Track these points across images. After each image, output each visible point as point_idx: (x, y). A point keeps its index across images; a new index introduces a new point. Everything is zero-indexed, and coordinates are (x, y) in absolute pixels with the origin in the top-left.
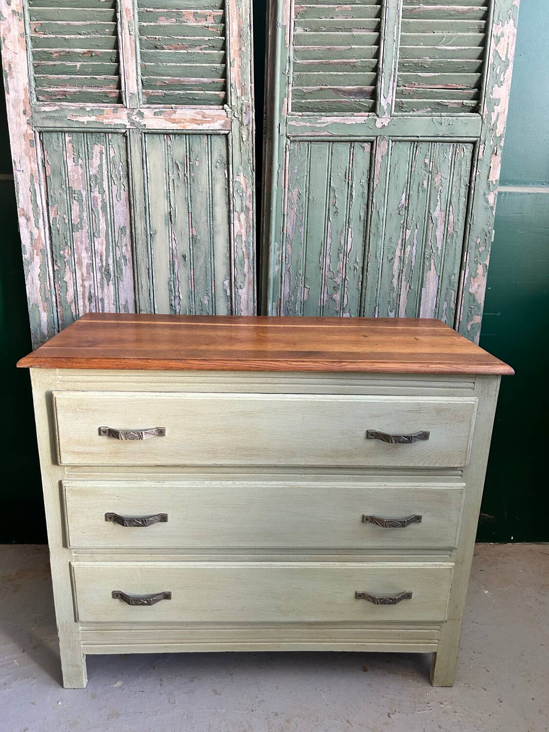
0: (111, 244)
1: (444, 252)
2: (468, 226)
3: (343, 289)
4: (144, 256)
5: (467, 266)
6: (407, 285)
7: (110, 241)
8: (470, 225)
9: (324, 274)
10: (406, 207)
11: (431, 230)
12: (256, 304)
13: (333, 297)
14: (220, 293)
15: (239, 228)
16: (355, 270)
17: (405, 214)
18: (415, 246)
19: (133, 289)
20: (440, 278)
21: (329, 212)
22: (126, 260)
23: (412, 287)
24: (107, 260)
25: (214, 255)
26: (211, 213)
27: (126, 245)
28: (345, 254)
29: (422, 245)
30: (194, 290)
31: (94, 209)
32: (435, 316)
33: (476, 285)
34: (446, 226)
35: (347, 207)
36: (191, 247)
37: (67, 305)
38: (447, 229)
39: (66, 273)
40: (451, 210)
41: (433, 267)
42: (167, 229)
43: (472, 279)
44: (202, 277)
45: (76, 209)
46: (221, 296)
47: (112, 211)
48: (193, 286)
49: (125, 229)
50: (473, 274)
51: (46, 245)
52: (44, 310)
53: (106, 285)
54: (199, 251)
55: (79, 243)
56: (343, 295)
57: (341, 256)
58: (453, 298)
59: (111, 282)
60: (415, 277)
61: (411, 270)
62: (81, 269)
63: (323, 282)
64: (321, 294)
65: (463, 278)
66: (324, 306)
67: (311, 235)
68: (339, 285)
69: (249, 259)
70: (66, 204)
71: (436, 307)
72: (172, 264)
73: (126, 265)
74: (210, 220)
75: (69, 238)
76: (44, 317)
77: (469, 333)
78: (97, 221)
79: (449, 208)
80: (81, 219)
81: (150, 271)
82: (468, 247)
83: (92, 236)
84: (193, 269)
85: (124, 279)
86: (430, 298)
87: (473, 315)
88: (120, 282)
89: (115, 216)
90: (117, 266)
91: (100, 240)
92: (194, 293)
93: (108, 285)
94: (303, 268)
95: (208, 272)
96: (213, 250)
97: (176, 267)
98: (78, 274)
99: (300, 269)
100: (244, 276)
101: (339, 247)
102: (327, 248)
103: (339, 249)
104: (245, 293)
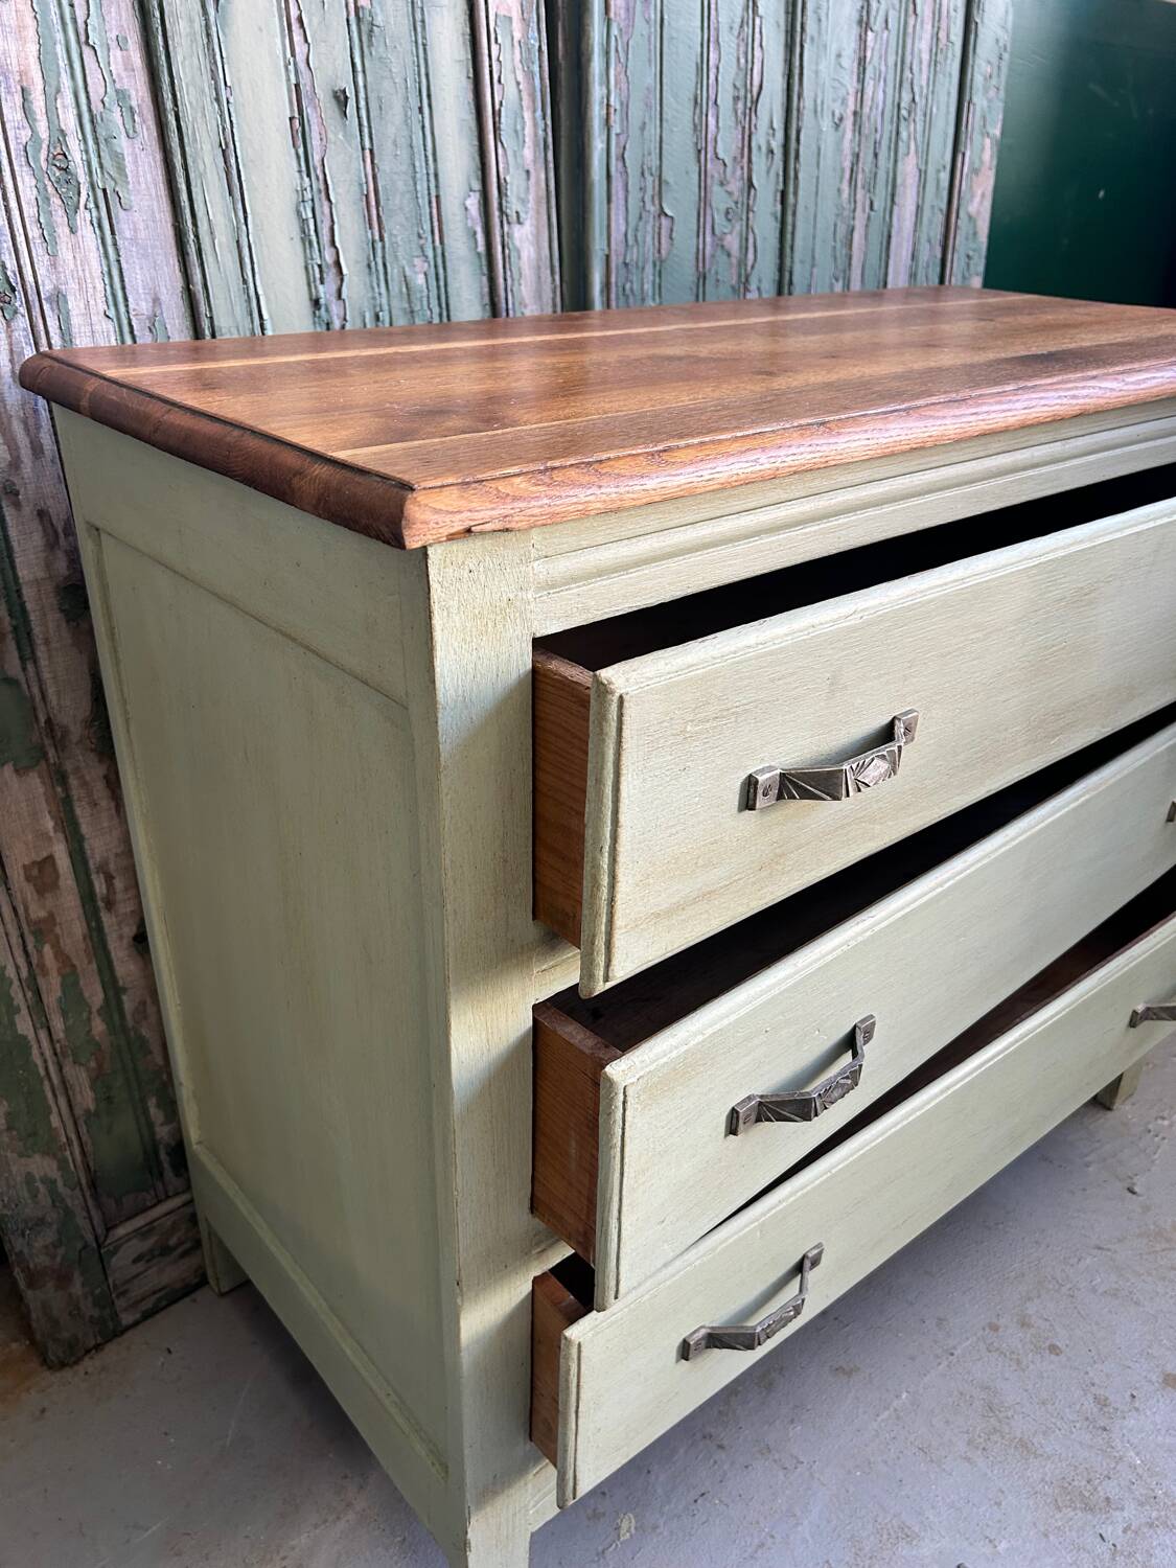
0: (58, 36)
1: (930, 102)
2: (973, 27)
3: (744, 218)
4: (203, 91)
5: (967, 141)
6: (865, 197)
7: (54, 20)
9: (702, 168)
11: (912, 37)
13: (725, 243)
14: (457, 246)
16: (770, 155)
18: (882, 83)
20: (922, 177)
22: (131, 111)
23: (876, 206)
24: (51, 112)
25: (429, 96)
27: (121, 43)
28: (747, 104)
30: (382, 239)
33: (979, 194)
38: (937, 34)
41: (912, 145)
43: (974, 177)
46: (461, 254)
50: (976, 164)
53: (63, 231)
54: (381, 78)
56: (744, 235)
59: (83, 218)
60: (880, 175)
61: (875, 155)
65: (958, 175)
66: (705, 272)
68: (737, 203)
71: (912, 259)
73: (131, 132)
82: (970, 90)
84: (371, 151)
85: (135, 201)
86: (904, 234)
88: (122, 213)
90: (97, 142)
92: (383, 247)
93: (73, 231)
94: (656, 147)
95: (417, 164)
96: (427, 75)
97: (315, 142)
99: (650, 154)
100: (524, 175)
101: (734, 80)
102: (710, 81)
103: (735, 86)
104: (530, 237)
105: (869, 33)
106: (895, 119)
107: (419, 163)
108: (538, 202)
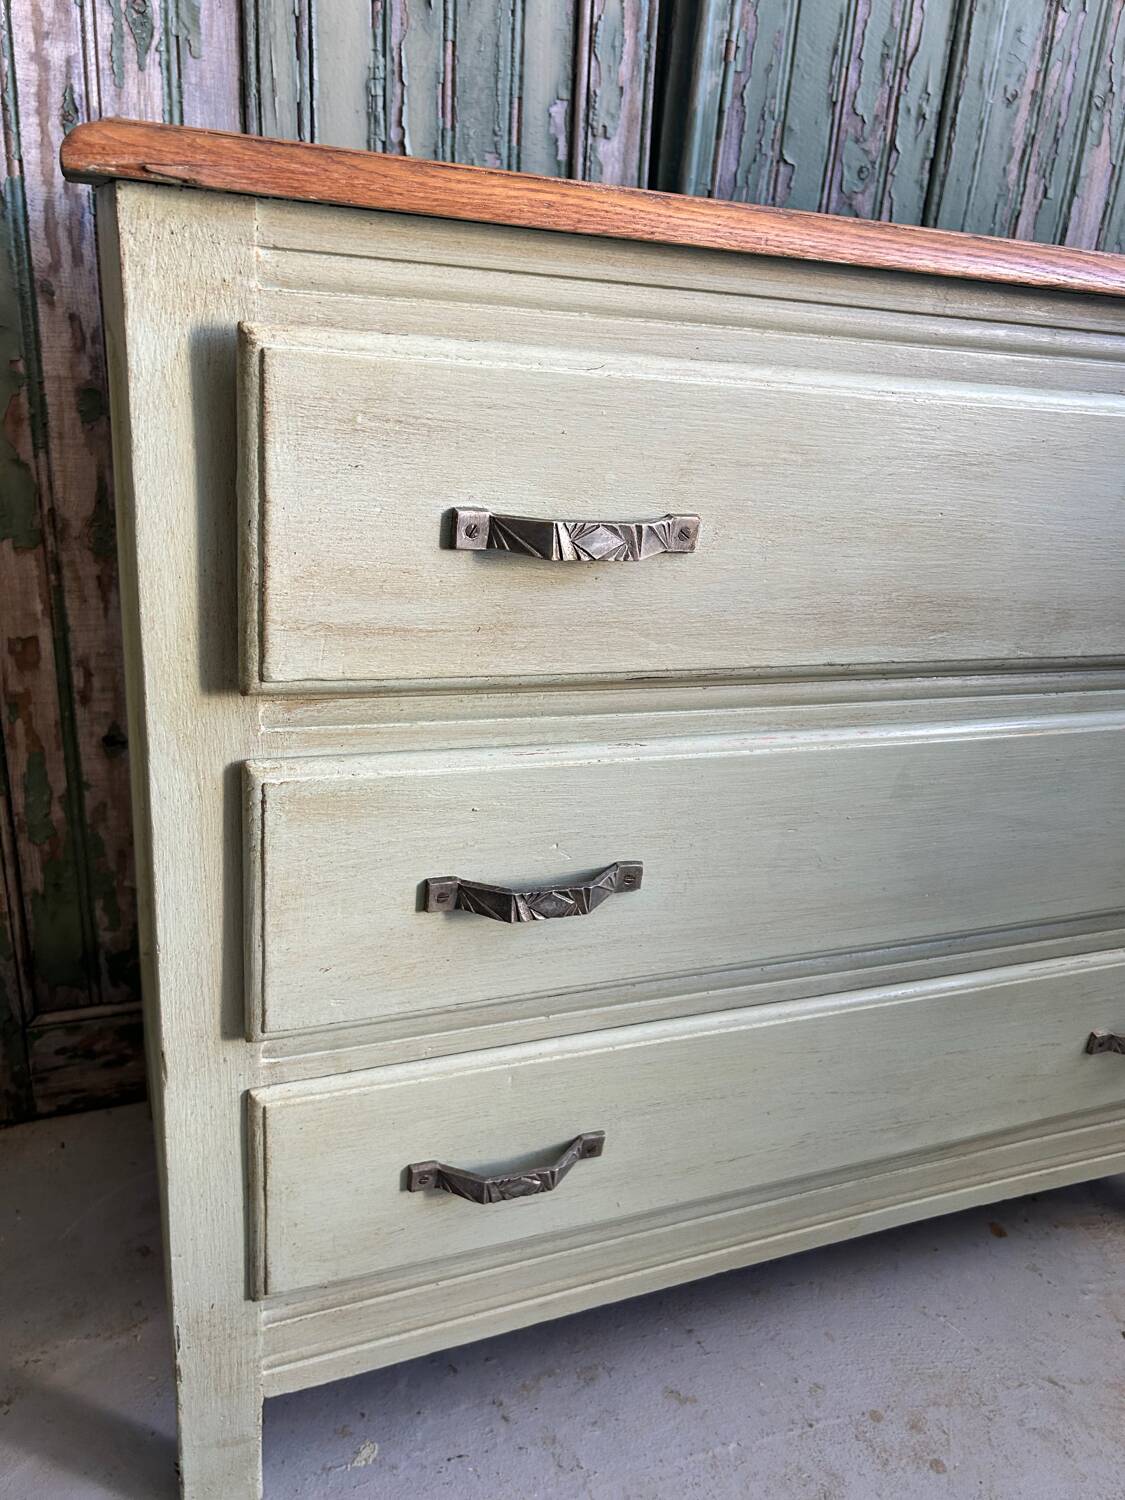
3: (881, 180)
6: (1038, 184)
11: (1115, 22)
13: (854, 203)
14: (536, 149)
16: (921, 120)
18: (1072, 63)
20: (1115, 178)
23: (1051, 193)
28: (900, 65)
29: (1089, 65)
41: (1105, 137)
44: (480, 80)
46: (539, 159)
53: (132, 67)
56: (879, 197)
57: (889, 66)
59: (152, 58)
60: (1062, 161)
61: (1055, 140)
63: (833, 149)
64: (823, 190)
68: (873, 164)
72: (382, 15)
84: (454, 43)
85: (205, 51)
88: (190, 60)
92: (454, 137)
93: (141, 68)
94: (782, 91)
95: (501, 63)
97: (395, 26)
99: (774, 97)
100: (618, 92)
101: (885, 37)
102: (856, 35)
103: (885, 43)
104: (616, 154)
105: (1060, 12)
106: (1085, 106)
107: (504, 64)
108: (631, 120)
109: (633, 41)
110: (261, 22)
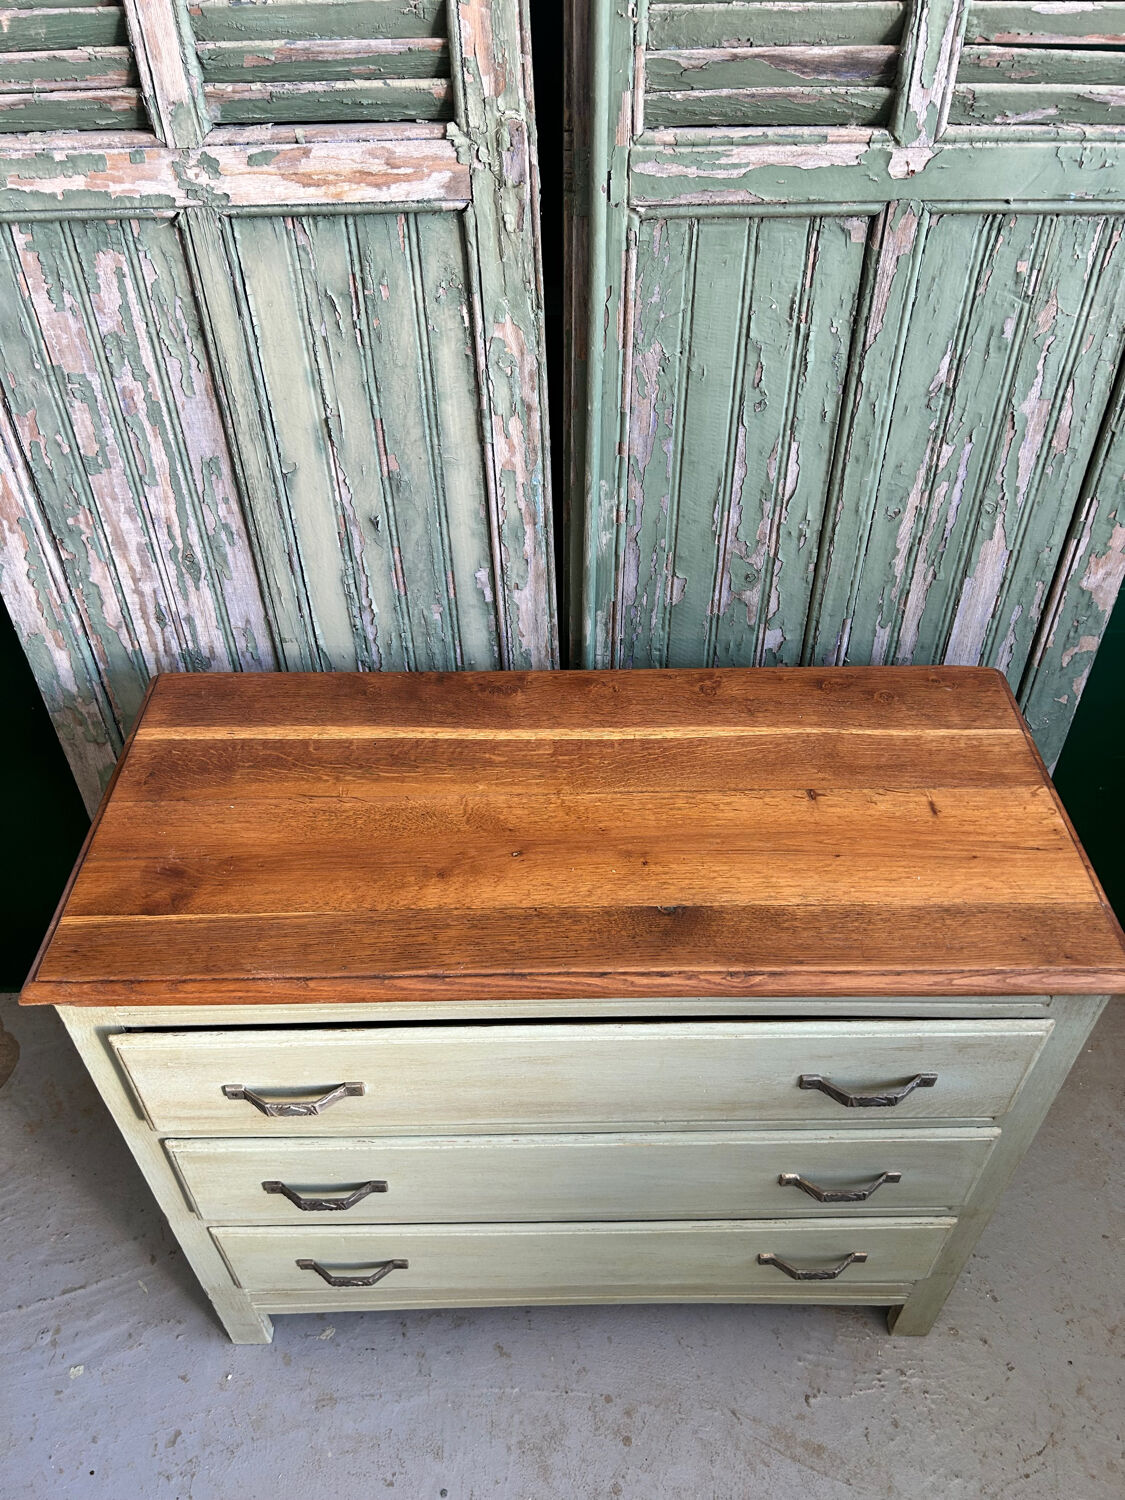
0: (188, 499)
1: (1032, 497)
2: (1108, 436)
3: (768, 580)
4: (273, 526)
5: (1087, 531)
6: (928, 570)
7: (185, 491)
8: (1114, 434)
9: (722, 547)
10: (947, 389)
11: (1006, 448)
12: (555, 620)
13: (743, 597)
14: (468, 597)
15: (507, 455)
16: (803, 539)
17: (943, 405)
18: (959, 484)
19: (258, 594)
20: (1014, 557)
21: (741, 404)
22: (232, 534)
23: (941, 576)
24: (184, 535)
25: (446, 516)
26: (433, 417)
27: (226, 500)
28: (779, 503)
29: (979, 482)
30: (406, 594)
31: (128, 419)
32: (988, 636)
33: (1101, 572)
34: (1049, 434)
35: (790, 390)
36: (389, 500)
37: (109, 632)
38: (1050, 442)
39: (91, 566)
40: (1068, 395)
41: (998, 531)
42: (325, 461)
43: (1093, 559)
44: (421, 566)
45: (83, 421)
46: (471, 603)
47: (176, 421)
48: (401, 584)
49: (217, 464)
50: (1099, 548)
51: (28, 509)
52: (58, 646)
53: (192, 589)
54: (407, 509)
55: (108, 500)
56: (767, 592)
57: (768, 506)
58: (1038, 598)
59: (203, 584)
60: (951, 553)
61: (944, 539)
62: (125, 557)
63: (720, 564)
64: (714, 591)
65: (1069, 557)
66: (721, 615)
67: (693, 458)
68: (759, 571)
69: (535, 524)
70: (55, 408)
71: (993, 616)
72: (346, 540)
73: (232, 544)
74: (431, 434)
75: (80, 490)
76: (62, 660)
77: (1065, 671)
78: (142, 448)
79: (1066, 389)
80: (103, 445)
81: (295, 558)
82: (1097, 487)
83: (138, 482)
84: (399, 548)
85: (235, 575)
86: (981, 599)
87: (1080, 636)
88: (226, 581)
89: (185, 432)
90: (211, 548)
91: (158, 490)
92: (407, 599)
93: (197, 589)
94: (670, 534)
95: (435, 554)
96: (445, 505)
97: (356, 544)
98: (122, 568)
99: (664, 538)
100: (524, 562)
101: (762, 488)
102: (734, 489)
103: (762, 492)
104: (530, 598)
105: (944, 446)
106: (975, 512)
107: (438, 556)
108: (538, 577)
109: (532, 531)
110: (265, 560)
